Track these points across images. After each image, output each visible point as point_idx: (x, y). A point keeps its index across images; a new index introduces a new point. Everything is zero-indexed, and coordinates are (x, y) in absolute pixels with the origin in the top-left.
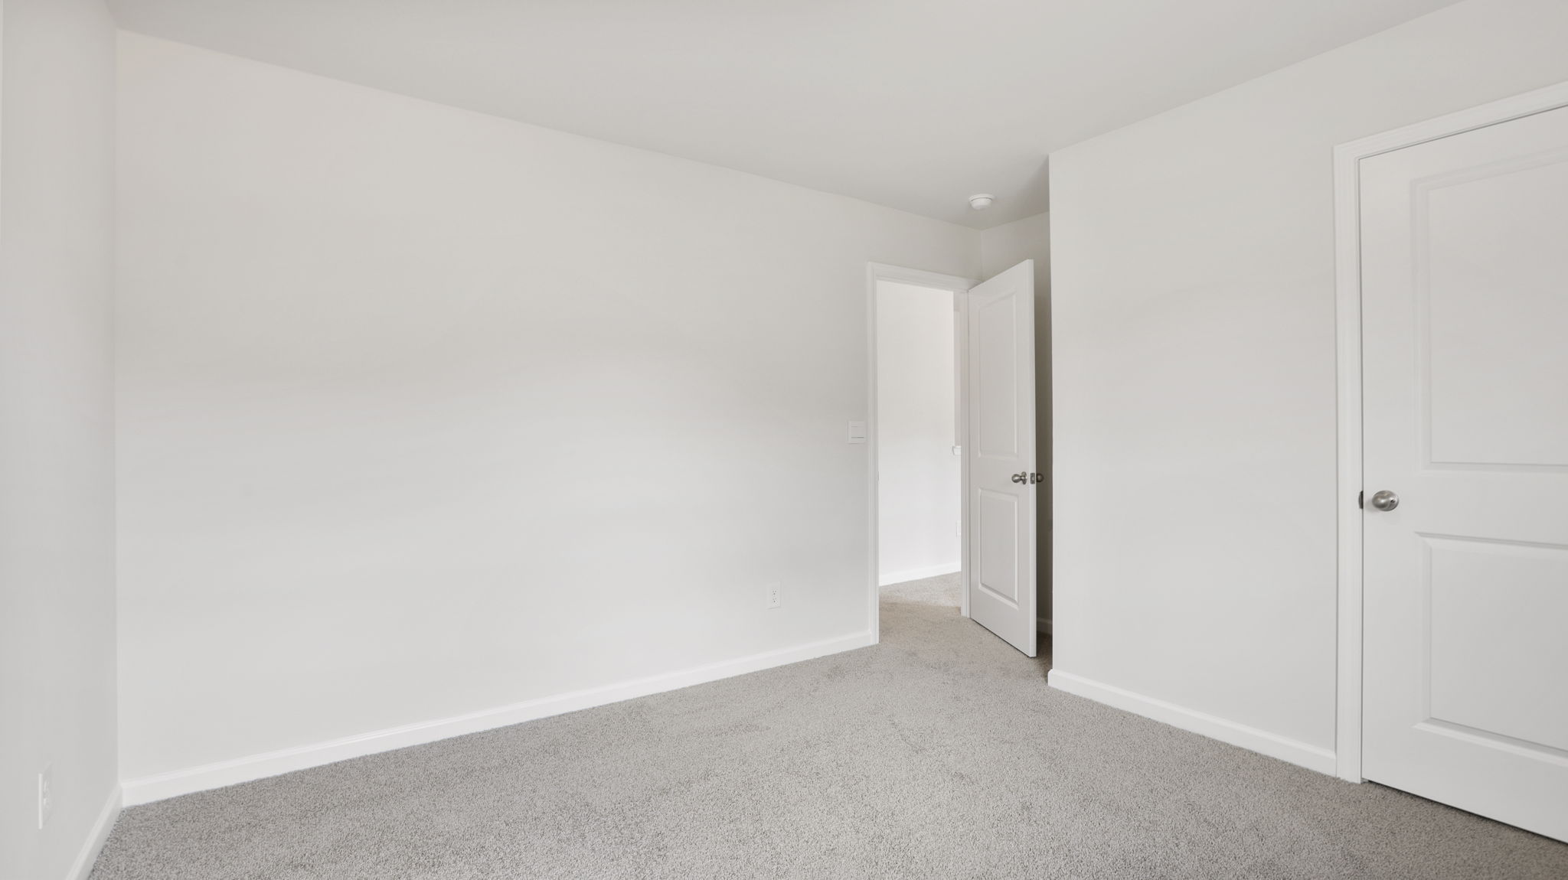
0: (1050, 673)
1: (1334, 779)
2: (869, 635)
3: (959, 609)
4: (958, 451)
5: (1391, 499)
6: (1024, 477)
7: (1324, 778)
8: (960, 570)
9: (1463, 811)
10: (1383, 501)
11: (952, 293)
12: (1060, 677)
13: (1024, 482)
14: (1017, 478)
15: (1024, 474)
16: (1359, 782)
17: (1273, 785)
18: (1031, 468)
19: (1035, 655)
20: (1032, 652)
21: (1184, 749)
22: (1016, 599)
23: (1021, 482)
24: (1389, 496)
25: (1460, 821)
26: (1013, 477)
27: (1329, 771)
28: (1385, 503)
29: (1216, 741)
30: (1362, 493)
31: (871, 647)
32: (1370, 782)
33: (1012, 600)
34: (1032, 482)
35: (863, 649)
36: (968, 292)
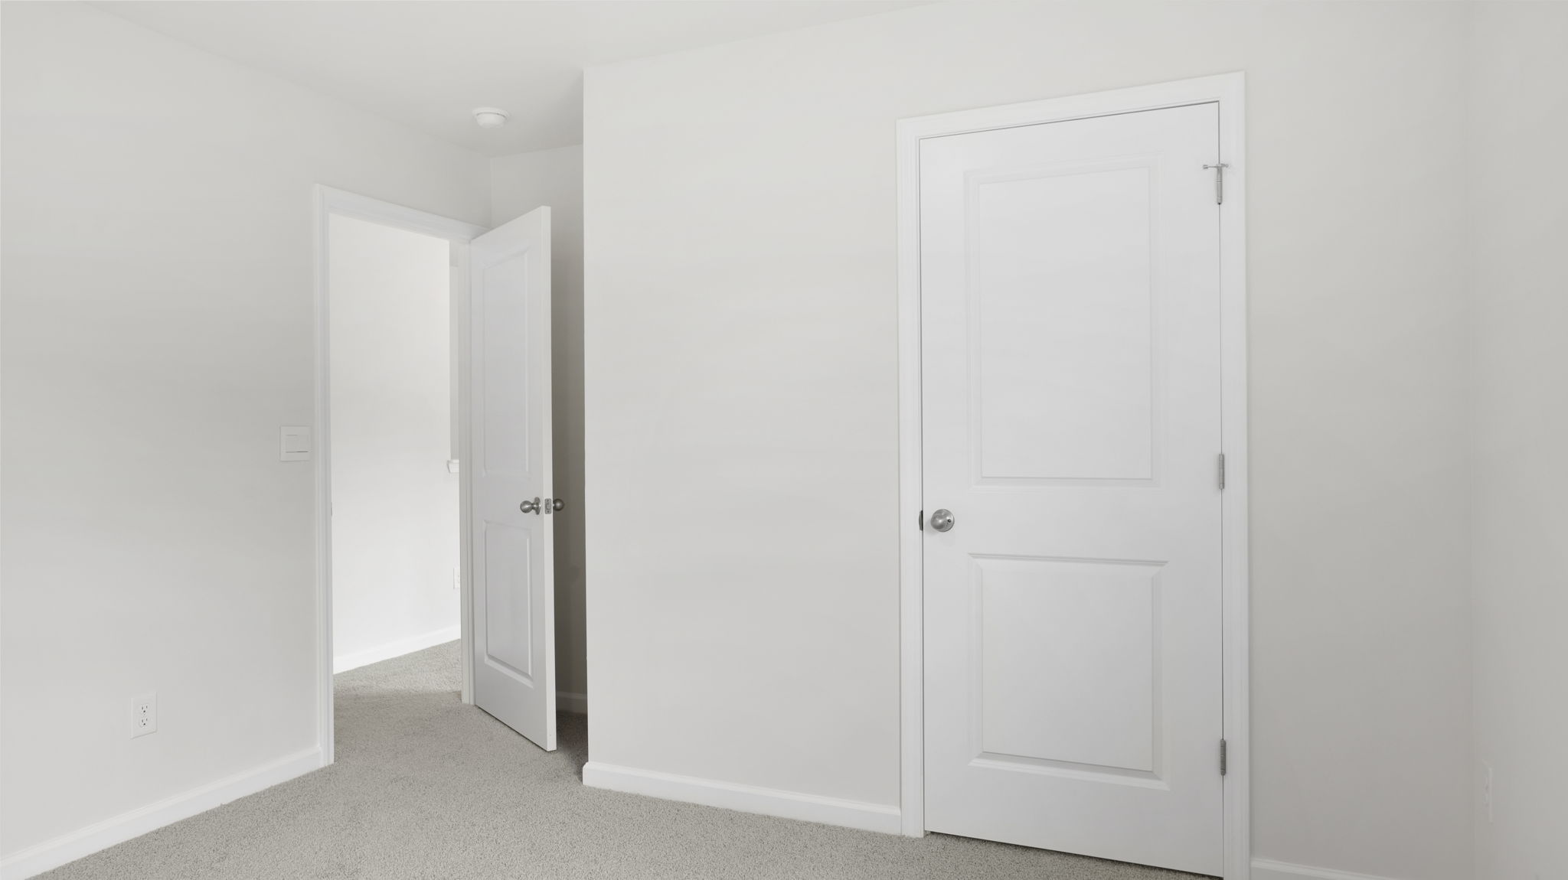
0: (586, 767)
1: (899, 838)
2: (320, 752)
3: (459, 695)
4: (455, 467)
5: (948, 518)
6: (537, 504)
7: (889, 838)
8: (460, 637)
9: (1011, 845)
10: (940, 521)
11: (447, 242)
12: (598, 771)
13: (538, 511)
14: (527, 506)
15: (537, 501)
16: (921, 835)
17: (841, 859)
18: (547, 493)
19: (555, 748)
20: (551, 743)
21: (747, 838)
22: (530, 674)
23: (533, 511)
24: (946, 515)
25: (1008, 855)
26: (521, 506)
27: (893, 830)
28: (942, 523)
29: (782, 819)
30: (922, 512)
31: (322, 770)
32: (932, 833)
33: (526, 675)
34: (548, 511)
35: (308, 775)
36: (470, 242)
